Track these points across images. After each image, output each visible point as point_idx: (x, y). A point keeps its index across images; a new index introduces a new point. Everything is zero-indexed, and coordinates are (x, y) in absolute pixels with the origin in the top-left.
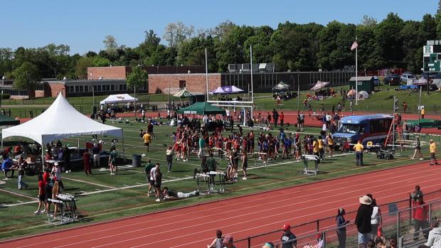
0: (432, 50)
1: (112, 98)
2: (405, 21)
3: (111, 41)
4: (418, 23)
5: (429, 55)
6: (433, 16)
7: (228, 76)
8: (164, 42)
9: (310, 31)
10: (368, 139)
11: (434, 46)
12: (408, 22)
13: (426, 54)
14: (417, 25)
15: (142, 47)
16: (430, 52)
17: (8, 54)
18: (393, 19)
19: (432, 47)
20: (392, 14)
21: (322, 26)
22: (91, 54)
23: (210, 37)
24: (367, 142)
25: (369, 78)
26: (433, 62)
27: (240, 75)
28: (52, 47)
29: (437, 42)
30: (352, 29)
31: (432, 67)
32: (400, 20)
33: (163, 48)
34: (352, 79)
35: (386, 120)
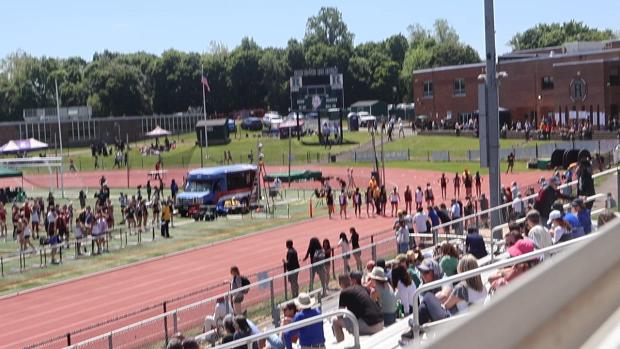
0: (301, 83)
2: (263, 48)
5: (297, 90)
6: (300, 41)
7: (23, 126)
9: (136, 63)
10: (225, 198)
11: (304, 78)
12: (267, 49)
13: (294, 89)
14: (278, 53)
16: (298, 84)
18: (247, 45)
19: (301, 79)
20: (247, 39)
21: (154, 57)
24: (224, 201)
25: (222, 122)
26: (303, 98)
27: (42, 125)
29: (306, 73)
30: (193, 60)
31: (302, 105)
32: (255, 47)
34: (200, 123)
35: (246, 172)
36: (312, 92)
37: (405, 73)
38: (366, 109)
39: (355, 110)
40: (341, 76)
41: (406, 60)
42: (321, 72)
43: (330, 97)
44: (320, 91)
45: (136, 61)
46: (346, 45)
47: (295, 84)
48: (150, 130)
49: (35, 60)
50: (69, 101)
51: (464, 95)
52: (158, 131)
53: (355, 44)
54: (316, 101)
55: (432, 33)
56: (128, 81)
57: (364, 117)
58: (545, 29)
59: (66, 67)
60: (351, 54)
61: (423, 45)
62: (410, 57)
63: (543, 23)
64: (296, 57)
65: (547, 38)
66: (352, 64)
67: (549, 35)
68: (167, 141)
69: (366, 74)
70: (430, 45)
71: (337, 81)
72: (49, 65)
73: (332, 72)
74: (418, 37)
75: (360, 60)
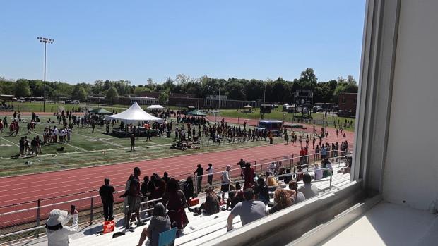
1: (153, 107)
2: (285, 81)
3: (150, 80)
5: (296, 97)
6: (298, 80)
8: (176, 83)
9: (242, 82)
11: (299, 93)
12: (287, 81)
13: (295, 96)
14: (290, 83)
15: (164, 84)
17: (101, 83)
18: (279, 79)
20: (280, 77)
21: (248, 81)
22: (140, 86)
25: (269, 105)
26: (298, 100)
28: (122, 81)
29: (300, 91)
30: (261, 83)
31: (298, 102)
32: (282, 80)
33: (174, 85)
34: (262, 105)
35: (279, 123)
36: (301, 98)
37: (335, 94)
38: (319, 105)
39: (316, 105)
40: (313, 93)
42: (305, 91)
43: (308, 100)
44: (304, 98)
45: (243, 82)
46: (315, 82)
47: (296, 95)
48: (245, 106)
49: (210, 79)
50: (223, 93)
52: (248, 106)
53: (318, 82)
54: (303, 101)
55: (347, 80)
56: (238, 88)
57: (319, 108)
59: (219, 82)
60: (316, 86)
61: (343, 84)
62: (337, 88)
64: (296, 85)
66: (316, 89)
68: (250, 110)
69: (320, 93)
70: (346, 84)
71: (311, 95)
72: (214, 81)
73: (309, 91)
74: (341, 81)
75: (319, 88)
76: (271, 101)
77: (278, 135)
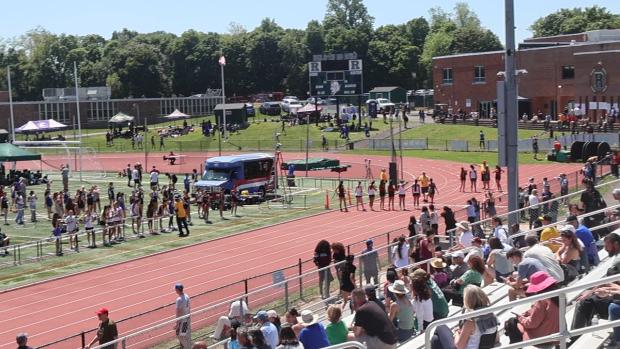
0: (319, 67)
2: (284, 29)
4: (301, 31)
5: (316, 75)
6: (320, 23)
7: (43, 105)
9: (156, 42)
10: (242, 187)
11: (323, 62)
12: (288, 31)
13: (313, 74)
14: (298, 34)
16: (317, 69)
18: (267, 26)
19: (320, 63)
20: (268, 20)
21: (174, 36)
23: (11, 51)
24: (241, 191)
25: (240, 106)
26: (322, 84)
27: (61, 105)
29: (325, 58)
30: (213, 40)
31: (321, 90)
32: (275, 28)
34: (219, 107)
35: (264, 161)
36: (331, 77)
37: (425, 58)
38: (385, 95)
39: (374, 96)
40: (360, 61)
41: (426, 45)
42: (340, 57)
43: (349, 83)
44: (339, 77)
45: (159, 40)
46: (366, 28)
47: (314, 69)
48: (169, 113)
49: (54, 38)
51: (484, 83)
52: (177, 114)
53: (375, 27)
54: (335, 87)
55: (453, 17)
56: (147, 61)
57: (382, 103)
58: (567, 14)
59: (85, 45)
60: (371, 38)
61: (443, 29)
62: (431, 41)
63: (565, 8)
64: (315, 39)
65: (568, 24)
66: (372, 47)
67: (571, 20)
68: (185, 124)
69: (385, 58)
70: (451, 29)
71: (356, 67)
72: (69, 42)
73: (351, 57)
74: (439, 20)
75: (380, 44)
76: (245, 95)
77: (264, 195)
